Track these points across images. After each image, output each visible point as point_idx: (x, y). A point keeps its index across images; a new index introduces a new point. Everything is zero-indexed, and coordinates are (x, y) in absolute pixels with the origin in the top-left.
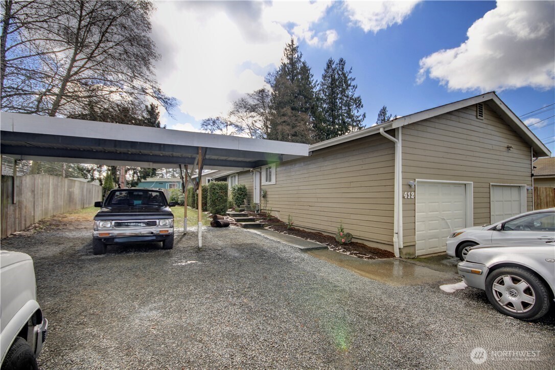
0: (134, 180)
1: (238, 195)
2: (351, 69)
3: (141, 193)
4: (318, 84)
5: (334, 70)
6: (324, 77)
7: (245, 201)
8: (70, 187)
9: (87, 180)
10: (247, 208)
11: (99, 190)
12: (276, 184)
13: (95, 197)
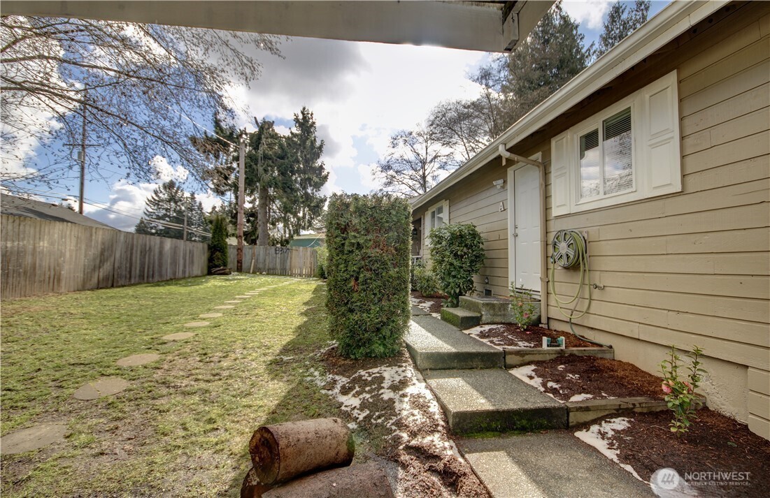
1: (452, 259)
7: (475, 278)
10: (492, 312)
11: (195, 250)
12: (680, 190)
13: (174, 262)
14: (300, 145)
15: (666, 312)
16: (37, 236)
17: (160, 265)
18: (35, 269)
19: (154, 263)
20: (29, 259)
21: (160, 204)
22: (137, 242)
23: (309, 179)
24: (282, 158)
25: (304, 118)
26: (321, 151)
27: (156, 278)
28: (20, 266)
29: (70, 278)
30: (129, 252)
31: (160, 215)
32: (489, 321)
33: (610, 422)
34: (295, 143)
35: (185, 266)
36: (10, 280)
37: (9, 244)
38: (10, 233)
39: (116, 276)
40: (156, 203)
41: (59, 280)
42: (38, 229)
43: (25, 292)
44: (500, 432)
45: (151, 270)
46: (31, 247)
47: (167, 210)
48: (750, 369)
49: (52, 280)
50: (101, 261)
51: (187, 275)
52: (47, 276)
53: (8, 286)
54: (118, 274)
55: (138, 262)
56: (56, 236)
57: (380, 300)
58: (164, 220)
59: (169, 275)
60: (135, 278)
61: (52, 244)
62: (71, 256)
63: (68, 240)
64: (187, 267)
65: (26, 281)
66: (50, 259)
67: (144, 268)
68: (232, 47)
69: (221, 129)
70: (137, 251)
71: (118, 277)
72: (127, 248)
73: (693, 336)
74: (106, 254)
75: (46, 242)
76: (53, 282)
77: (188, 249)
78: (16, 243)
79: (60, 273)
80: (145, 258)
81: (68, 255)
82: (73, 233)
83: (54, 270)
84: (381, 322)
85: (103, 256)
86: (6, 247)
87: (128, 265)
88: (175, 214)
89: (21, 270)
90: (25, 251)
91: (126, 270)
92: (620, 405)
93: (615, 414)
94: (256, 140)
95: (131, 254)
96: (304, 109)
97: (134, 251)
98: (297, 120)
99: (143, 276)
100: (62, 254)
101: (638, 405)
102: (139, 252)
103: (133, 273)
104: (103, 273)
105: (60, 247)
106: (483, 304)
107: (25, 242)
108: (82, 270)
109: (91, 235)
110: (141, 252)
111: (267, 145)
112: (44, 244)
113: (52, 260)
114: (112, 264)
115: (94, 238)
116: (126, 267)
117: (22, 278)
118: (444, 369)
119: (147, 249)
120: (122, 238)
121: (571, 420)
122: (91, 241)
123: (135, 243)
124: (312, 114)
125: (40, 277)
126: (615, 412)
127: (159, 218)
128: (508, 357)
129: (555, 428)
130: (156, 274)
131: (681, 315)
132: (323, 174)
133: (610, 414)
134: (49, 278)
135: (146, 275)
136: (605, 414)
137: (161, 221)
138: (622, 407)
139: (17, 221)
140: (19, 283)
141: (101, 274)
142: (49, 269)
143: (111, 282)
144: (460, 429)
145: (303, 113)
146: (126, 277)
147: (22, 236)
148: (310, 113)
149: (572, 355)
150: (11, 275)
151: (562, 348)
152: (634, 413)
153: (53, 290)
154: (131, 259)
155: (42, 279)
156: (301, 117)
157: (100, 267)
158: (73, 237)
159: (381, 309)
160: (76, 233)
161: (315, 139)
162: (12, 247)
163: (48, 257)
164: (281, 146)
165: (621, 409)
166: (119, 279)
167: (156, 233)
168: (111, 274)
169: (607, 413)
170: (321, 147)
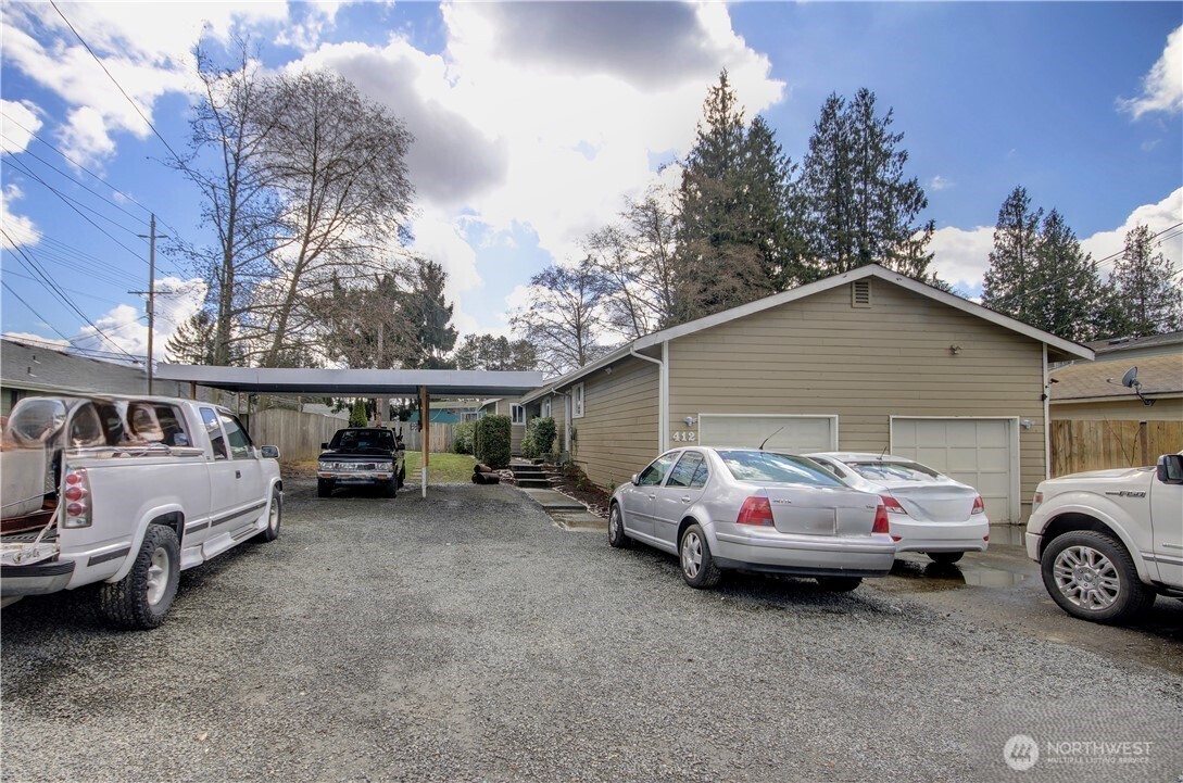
0: (404, 406)
1: (539, 436)
2: (890, 113)
3: (367, 434)
4: (795, 167)
5: (840, 125)
6: (815, 143)
8: (303, 424)
9: (331, 408)
21: (187, 347)
25: (431, 272)
47: (197, 357)
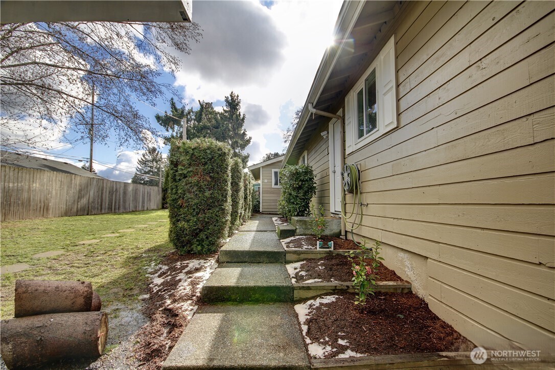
10: (304, 226)
11: (152, 191)
12: (396, 126)
13: (135, 199)
14: (229, 118)
15: (392, 219)
16: (31, 180)
17: (124, 201)
18: (30, 201)
19: (119, 200)
20: (25, 195)
21: (147, 163)
22: (107, 185)
23: (237, 142)
24: (217, 128)
25: (232, 99)
26: (244, 122)
27: (122, 210)
28: (19, 199)
29: (56, 208)
30: (100, 192)
31: (147, 170)
32: (302, 233)
33: (323, 298)
34: (226, 117)
35: (143, 202)
36: (12, 208)
37: (11, 185)
38: (12, 178)
39: (90, 208)
40: (143, 162)
41: (47, 209)
42: (32, 175)
43: (23, 216)
44: (239, 302)
45: (117, 204)
46: (27, 187)
47: (151, 167)
48: (429, 260)
49: (42, 209)
50: (79, 198)
51: (145, 208)
52: (39, 207)
53: (10, 212)
54: (92, 207)
55: (107, 199)
56: (45, 180)
57: (198, 214)
58: (149, 174)
59: (132, 208)
60: (105, 209)
61: (43, 185)
62: (56, 193)
63: (54, 183)
64: (146, 203)
65: (23, 209)
66: (41, 195)
67: (112, 203)
68: (161, 50)
69: (176, 110)
70: (106, 191)
71: (92, 209)
72: (99, 189)
73: (404, 237)
74: (83, 193)
75: (37, 184)
76: (44, 210)
77: (146, 190)
78: (16, 185)
79: (48, 205)
80: (112, 196)
81: (54, 192)
82: (58, 179)
83: (44, 202)
84: (198, 228)
85: (81, 195)
86: (9, 187)
87: (100, 201)
88: (156, 170)
89: (20, 202)
90: (22, 190)
91: (98, 204)
92: (336, 287)
93: (331, 293)
94: (199, 116)
95: (102, 193)
96: (232, 93)
97: (104, 191)
98: (227, 101)
99: (111, 208)
100: (49, 193)
101: (351, 287)
102: (108, 192)
103: (103, 206)
104: (81, 206)
105: (48, 187)
106: (297, 221)
107: (23, 184)
108: (65, 203)
109: (71, 180)
110: (110, 192)
111: (207, 119)
112: (36, 185)
113: (42, 196)
114: (87, 199)
115: (73, 182)
116: (98, 202)
117: (20, 207)
118: (238, 262)
119: (114, 190)
120: (95, 182)
121: (295, 296)
122: (72, 184)
123: (105, 185)
124: (238, 96)
125: (34, 207)
126: (332, 291)
127: (146, 173)
128: (287, 255)
129: (284, 302)
130: (121, 207)
131: (400, 221)
132: (246, 138)
133: (327, 293)
134: (40, 208)
135: (113, 208)
136: (323, 293)
137: (147, 175)
138: (337, 288)
139: (17, 170)
140: (18, 210)
141: (79, 206)
142: (40, 202)
143: (86, 211)
144: (208, 298)
145: (231, 96)
146: (98, 209)
147: (20, 180)
148: (236, 95)
149: (338, 255)
150: (12, 204)
151: (330, 249)
152: (347, 293)
153: (43, 216)
154: (102, 197)
155: (35, 208)
156: (230, 98)
157: (78, 202)
158: (57, 180)
159: (198, 219)
160: (60, 178)
161: (240, 114)
162: (13, 187)
163: (39, 194)
164: (216, 119)
165: (337, 289)
166: (93, 210)
167: (144, 183)
168: (87, 206)
169: (325, 292)
170: (243, 119)
